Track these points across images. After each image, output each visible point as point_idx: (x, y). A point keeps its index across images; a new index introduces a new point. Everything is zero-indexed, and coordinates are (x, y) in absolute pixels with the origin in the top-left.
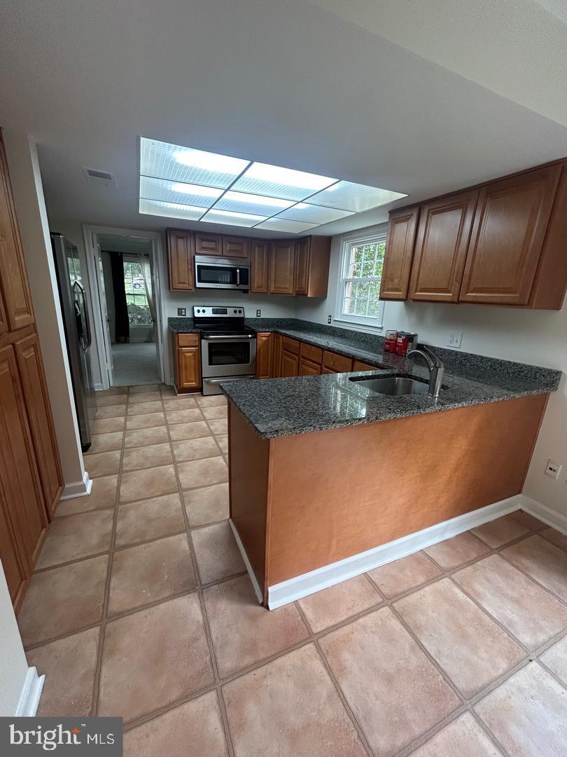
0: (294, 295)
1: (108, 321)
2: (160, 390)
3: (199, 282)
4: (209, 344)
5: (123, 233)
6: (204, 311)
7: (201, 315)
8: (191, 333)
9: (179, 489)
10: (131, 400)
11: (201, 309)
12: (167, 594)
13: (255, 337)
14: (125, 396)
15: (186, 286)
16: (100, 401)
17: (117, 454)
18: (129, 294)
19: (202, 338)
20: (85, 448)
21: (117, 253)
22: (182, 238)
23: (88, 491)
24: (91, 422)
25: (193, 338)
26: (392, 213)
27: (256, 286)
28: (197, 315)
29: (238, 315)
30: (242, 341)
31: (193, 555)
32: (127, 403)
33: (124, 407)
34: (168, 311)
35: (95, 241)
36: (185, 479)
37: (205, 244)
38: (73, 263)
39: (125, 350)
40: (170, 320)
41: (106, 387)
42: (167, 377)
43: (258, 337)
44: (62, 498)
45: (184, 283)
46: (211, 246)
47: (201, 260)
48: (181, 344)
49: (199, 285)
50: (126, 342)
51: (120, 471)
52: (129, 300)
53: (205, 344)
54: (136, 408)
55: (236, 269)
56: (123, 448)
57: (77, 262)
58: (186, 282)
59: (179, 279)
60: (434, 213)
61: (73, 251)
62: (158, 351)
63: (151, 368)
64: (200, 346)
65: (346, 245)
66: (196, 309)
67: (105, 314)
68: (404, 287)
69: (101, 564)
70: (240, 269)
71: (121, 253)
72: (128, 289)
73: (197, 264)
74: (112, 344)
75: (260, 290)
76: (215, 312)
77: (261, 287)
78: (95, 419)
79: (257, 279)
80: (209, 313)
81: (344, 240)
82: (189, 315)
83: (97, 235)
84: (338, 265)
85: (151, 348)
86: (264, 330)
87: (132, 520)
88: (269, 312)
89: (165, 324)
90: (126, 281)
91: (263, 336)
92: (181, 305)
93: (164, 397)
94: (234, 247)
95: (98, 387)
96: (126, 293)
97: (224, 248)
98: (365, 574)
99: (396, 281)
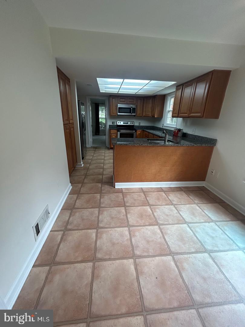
0: (151, 117)
1: (92, 126)
2: (105, 148)
3: (119, 113)
4: (120, 133)
5: (97, 98)
6: (120, 123)
7: (119, 124)
8: (115, 129)
9: (103, 168)
10: (96, 150)
11: (119, 122)
12: (95, 182)
13: (136, 132)
14: (95, 149)
15: (115, 114)
16: (88, 150)
17: (90, 161)
18: (100, 118)
19: (118, 131)
20: (83, 158)
21: (97, 103)
22: (114, 98)
23: (82, 166)
24: (85, 154)
25: (116, 131)
26: (177, 86)
27: (138, 113)
28: (118, 124)
29: (132, 124)
30: (131, 133)
31: (102, 179)
32: (95, 151)
33: (94, 151)
34: (110, 123)
35: (89, 101)
36: (105, 167)
37: (121, 100)
38: (83, 107)
39: (97, 137)
40: (110, 126)
41: (90, 146)
42: (107, 144)
43: (137, 132)
44: (76, 166)
45: (114, 113)
46: (123, 100)
47: (120, 106)
48: (111, 133)
49: (118, 114)
50: (98, 135)
51: (90, 164)
52: (100, 120)
53: (119, 133)
54: (97, 152)
55: (131, 108)
56: (92, 160)
57: (84, 107)
58: (115, 113)
59: (112, 112)
60: (186, 87)
61: (83, 104)
62: (106, 138)
63: (103, 143)
64: (117, 134)
65: (169, 98)
66: (118, 122)
67: (91, 124)
68: (177, 113)
69: (83, 177)
70: (132, 108)
71: (99, 103)
72: (100, 116)
73: (118, 107)
74: (93, 135)
75: (139, 115)
76: (124, 123)
77: (140, 114)
78: (86, 153)
79: (139, 111)
80: (122, 123)
81: (169, 96)
82: (115, 124)
83: (90, 99)
84: (166, 105)
85: (104, 137)
86: (139, 129)
87: (91, 172)
88: (143, 123)
89: (108, 127)
90: (99, 113)
91: (139, 132)
92: (113, 121)
93: (106, 150)
94: (131, 100)
95: (87, 146)
96: (99, 117)
97: (128, 101)
98: (141, 188)
99: (176, 111)
